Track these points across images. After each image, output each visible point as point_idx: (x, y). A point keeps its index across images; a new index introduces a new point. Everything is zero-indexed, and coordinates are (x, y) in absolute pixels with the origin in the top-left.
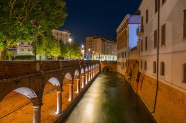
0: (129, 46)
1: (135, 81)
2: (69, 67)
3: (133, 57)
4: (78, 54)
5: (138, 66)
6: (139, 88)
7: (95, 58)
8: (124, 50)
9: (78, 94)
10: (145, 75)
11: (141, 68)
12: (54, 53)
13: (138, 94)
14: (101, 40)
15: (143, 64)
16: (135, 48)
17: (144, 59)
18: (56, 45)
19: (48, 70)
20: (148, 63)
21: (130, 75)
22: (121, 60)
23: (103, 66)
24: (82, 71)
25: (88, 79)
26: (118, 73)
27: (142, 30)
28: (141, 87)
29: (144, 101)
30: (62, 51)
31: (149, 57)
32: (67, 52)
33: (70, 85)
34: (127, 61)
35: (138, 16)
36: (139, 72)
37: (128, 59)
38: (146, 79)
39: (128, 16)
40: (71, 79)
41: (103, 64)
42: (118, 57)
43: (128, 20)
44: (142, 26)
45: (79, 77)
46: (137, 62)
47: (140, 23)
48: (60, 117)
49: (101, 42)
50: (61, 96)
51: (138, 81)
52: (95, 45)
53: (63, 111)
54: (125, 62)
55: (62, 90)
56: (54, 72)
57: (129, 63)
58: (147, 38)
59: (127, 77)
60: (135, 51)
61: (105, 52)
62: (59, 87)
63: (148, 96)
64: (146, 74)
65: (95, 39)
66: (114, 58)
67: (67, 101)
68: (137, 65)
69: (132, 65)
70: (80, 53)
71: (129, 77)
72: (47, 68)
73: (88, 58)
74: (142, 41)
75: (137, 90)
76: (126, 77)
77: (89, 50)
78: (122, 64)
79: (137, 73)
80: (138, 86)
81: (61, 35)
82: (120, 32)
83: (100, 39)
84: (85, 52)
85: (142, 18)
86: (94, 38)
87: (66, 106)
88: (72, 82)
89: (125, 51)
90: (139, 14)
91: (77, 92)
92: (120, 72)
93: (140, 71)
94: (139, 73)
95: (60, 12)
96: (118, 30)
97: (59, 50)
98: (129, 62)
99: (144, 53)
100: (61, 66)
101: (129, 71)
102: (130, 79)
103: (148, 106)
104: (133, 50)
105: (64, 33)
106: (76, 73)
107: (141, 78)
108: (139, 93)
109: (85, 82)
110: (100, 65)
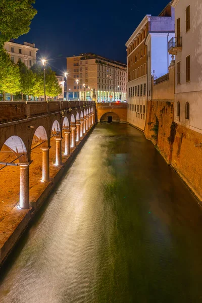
0: (152, 74)
1: (166, 140)
2: (41, 114)
3: (160, 95)
4: (53, 89)
5: (173, 113)
6: (174, 154)
7: (84, 96)
8: (141, 81)
9: (57, 167)
10: (186, 129)
11: (179, 115)
12: (8, 87)
13: (173, 165)
14: (97, 62)
15: (183, 108)
16: (165, 78)
17: (184, 98)
18: (11, 71)
19: (5, 121)
20: (192, 107)
21: (156, 129)
22: (135, 101)
23: (100, 113)
24: (66, 122)
25: (75, 138)
26: (130, 125)
27: (179, 44)
28: (178, 152)
29: (185, 180)
30: (23, 84)
31: (194, 94)
32: (34, 84)
33: (44, 150)
34: (147, 102)
35: (166, 18)
36: (173, 123)
37: (150, 98)
38: (188, 135)
39: (148, 18)
40: (45, 138)
41: (101, 109)
42: (130, 95)
43: (148, 25)
44: (179, 37)
45: (60, 134)
46: (169, 103)
47: (173, 32)
48: (26, 216)
49: (96, 66)
50: (28, 173)
51: (171, 139)
52: (84, 72)
53: (33, 203)
54: (145, 104)
55: (30, 161)
56: (15, 125)
57: (152, 107)
58: (188, 59)
59: (149, 134)
60: (165, 83)
61: (103, 84)
62: (24, 154)
63: (195, 170)
64: (188, 127)
65: (84, 61)
66: (120, 96)
67: (37, 183)
68: (169, 110)
69: (159, 110)
70: (58, 87)
71: (153, 133)
72: (3, 118)
73: (71, 96)
74: (179, 64)
75: (171, 158)
76: (146, 134)
77: (77, 81)
78: (138, 108)
79: (169, 125)
80: (172, 151)
81: (20, 52)
82: (133, 47)
83: (94, 60)
84: (65, 85)
85: (179, 21)
86: (82, 59)
87: (37, 194)
88: (48, 144)
89: (143, 83)
90: (168, 14)
91: (57, 164)
92: (135, 124)
93: (176, 121)
94: (174, 126)
95: (22, 6)
96: (128, 44)
97: (17, 81)
98: (151, 105)
99: (184, 87)
100: (28, 112)
101: (154, 121)
102: (156, 137)
103: (195, 189)
104: (159, 81)
105: (26, 47)
106: (55, 127)
107: (178, 135)
108: (175, 163)
109: (69, 143)
110: (96, 111)
